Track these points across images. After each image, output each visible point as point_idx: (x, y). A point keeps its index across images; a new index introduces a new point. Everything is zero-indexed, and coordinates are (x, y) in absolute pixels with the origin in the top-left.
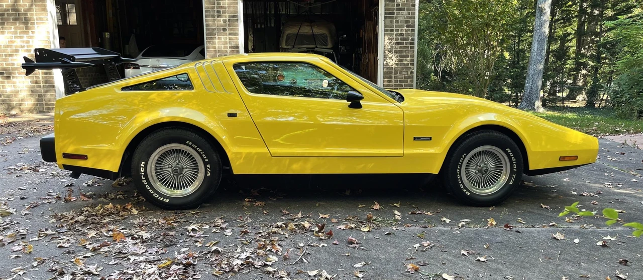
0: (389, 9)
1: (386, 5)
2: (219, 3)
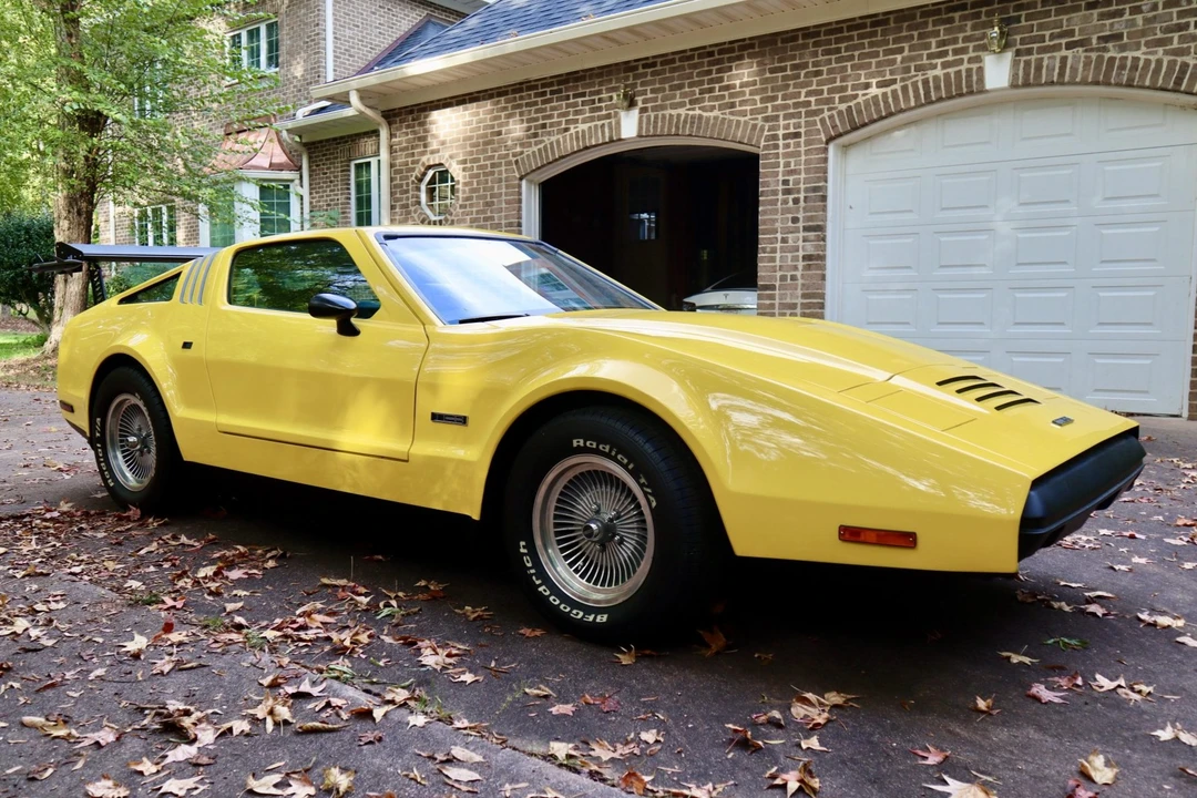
2: (787, 164)
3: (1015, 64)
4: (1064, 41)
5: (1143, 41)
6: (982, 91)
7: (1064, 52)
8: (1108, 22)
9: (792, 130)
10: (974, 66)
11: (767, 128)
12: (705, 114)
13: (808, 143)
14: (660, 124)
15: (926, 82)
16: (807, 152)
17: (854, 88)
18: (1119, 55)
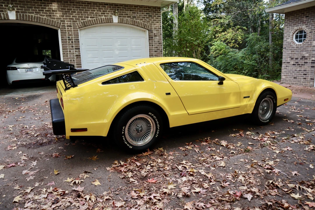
0: (150, 36)
1: (149, 34)
2: (69, 33)
3: (119, 19)
4: (127, 16)
5: (139, 19)
6: (113, 22)
7: (127, 18)
8: (134, 14)
9: (69, 25)
10: (111, 17)
11: (62, 23)
12: (41, 17)
13: (73, 28)
14: (25, 17)
15: (101, 19)
16: (74, 31)
17: (85, 17)
18: (136, 20)
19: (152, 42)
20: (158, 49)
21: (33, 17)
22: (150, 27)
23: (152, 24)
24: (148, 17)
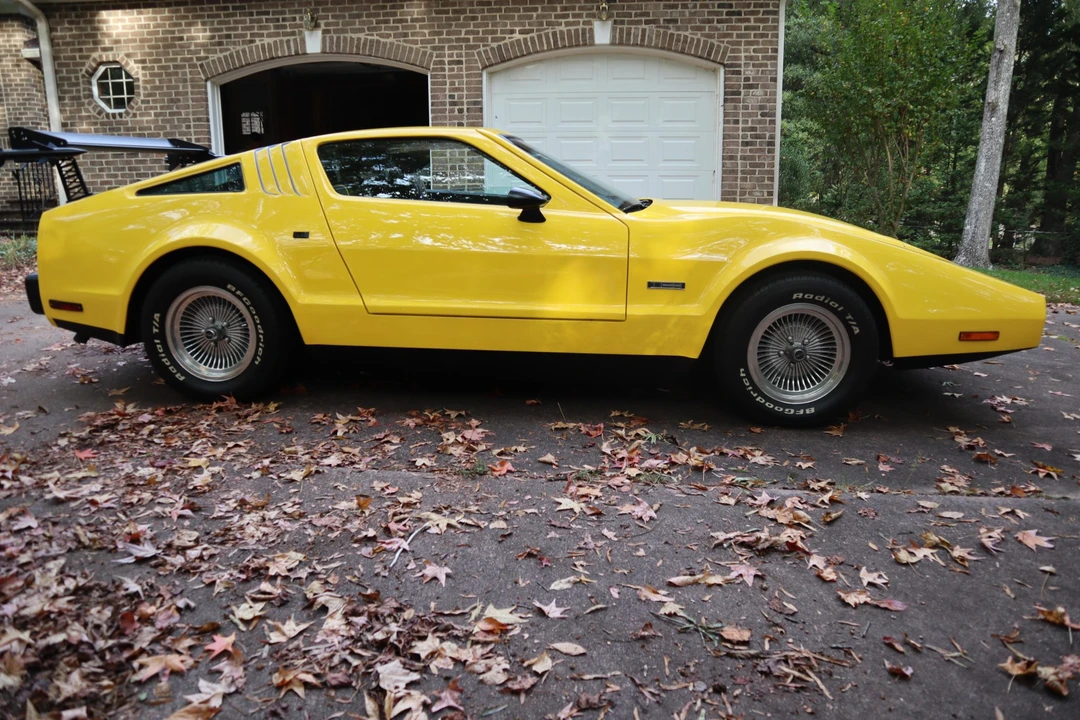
0: (732, 87)
1: (726, 79)
2: (452, 83)
3: (614, 30)
4: (643, 19)
5: (689, 26)
6: (592, 44)
7: (644, 26)
8: (669, 11)
9: (455, 58)
10: (587, 27)
11: (435, 55)
12: (382, 40)
13: (467, 69)
14: (342, 44)
15: (554, 34)
16: (468, 76)
17: (502, 32)
18: (676, 33)
19: (735, 108)
20: (757, 137)
21: (362, 42)
22: (729, 54)
23: (739, 43)
24: (724, 17)
